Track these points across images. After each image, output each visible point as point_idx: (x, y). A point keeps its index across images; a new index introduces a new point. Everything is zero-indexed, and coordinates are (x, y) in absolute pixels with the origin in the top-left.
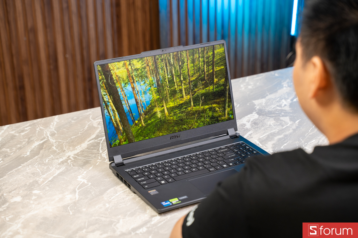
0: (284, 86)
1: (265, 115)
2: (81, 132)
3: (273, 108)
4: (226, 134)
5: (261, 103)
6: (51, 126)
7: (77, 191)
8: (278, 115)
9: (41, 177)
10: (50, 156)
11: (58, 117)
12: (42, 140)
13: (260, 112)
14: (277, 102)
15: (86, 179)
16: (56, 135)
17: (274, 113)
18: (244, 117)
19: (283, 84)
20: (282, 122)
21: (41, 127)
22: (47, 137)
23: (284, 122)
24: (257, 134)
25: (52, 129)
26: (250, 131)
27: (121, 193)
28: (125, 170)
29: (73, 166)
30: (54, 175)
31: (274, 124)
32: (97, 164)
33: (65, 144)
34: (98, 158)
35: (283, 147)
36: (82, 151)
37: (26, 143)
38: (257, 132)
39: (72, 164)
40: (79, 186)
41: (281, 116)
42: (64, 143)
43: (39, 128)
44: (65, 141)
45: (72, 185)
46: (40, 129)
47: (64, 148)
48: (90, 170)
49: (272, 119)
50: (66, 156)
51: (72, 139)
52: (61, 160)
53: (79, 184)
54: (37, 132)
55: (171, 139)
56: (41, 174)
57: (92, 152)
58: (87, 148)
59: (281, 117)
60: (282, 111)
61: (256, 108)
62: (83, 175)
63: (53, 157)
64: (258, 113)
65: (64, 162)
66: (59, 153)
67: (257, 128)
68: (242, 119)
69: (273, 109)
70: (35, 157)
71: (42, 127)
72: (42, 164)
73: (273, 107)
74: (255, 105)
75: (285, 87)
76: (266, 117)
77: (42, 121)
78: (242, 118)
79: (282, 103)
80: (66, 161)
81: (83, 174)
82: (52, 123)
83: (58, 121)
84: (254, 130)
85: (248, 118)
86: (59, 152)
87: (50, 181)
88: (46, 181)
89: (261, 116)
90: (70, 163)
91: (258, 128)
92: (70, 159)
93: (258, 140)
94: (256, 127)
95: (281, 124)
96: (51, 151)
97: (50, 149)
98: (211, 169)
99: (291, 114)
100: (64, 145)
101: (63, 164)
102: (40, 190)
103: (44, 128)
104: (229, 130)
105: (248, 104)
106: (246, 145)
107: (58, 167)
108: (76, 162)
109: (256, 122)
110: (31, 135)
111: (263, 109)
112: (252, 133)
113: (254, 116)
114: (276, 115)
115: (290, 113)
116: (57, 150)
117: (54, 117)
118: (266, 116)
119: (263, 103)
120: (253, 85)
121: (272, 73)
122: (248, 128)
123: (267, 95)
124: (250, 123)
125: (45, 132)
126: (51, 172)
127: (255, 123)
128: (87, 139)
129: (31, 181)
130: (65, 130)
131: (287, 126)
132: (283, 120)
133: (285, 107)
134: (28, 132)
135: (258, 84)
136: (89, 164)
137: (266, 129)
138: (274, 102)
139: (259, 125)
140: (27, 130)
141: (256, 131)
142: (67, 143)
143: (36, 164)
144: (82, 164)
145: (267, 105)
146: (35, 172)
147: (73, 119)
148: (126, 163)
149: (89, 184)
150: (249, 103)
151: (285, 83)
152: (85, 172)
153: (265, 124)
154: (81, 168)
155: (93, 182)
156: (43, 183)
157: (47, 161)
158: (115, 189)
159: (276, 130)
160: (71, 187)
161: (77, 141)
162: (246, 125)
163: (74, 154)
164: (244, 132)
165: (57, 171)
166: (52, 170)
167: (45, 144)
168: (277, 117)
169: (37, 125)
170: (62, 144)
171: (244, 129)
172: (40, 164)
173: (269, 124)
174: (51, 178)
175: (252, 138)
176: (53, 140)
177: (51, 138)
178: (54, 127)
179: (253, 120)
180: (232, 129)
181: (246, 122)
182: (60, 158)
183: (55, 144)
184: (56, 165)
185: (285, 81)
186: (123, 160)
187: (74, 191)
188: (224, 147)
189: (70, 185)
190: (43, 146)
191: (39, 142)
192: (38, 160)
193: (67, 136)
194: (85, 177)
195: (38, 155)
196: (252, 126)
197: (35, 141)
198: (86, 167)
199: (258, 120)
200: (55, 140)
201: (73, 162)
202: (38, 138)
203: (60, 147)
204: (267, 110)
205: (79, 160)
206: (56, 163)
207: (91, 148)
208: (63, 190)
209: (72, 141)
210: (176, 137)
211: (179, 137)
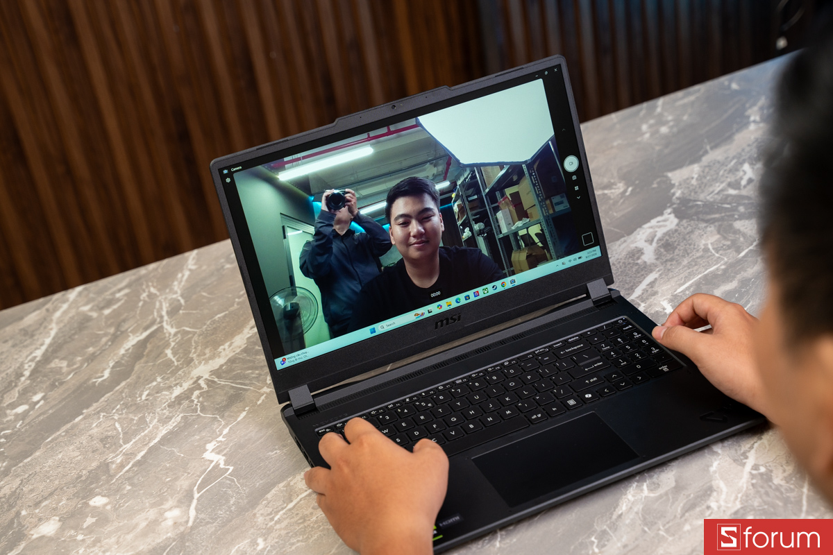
0: (752, 118)
1: (695, 217)
2: (241, 300)
3: (718, 193)
4: (585, 295)
5: (688, 179)
6: (176, 283)
7: (196, 496)
8: (728, 214)
9: (121, 450)
10: (155, 380)
11: (197, 254)
12: (146, 329)
13: (683, 208)
14: (730, 171)
15: (225, 452)
16: (181, 312)
17: (719, 210)
18: (640, 227)
19: (749, 112)
20: (737, 236)
21: (153, 290)
22: (158, 320)
23: (742, 236)
24: (669, 280)
25: (176, 293)
26: (651, 271)
27: (301, 500)
28: (316, 430)
29: (203, 409)
30: (152, 444)
31: (715, 246)
32: (259, 403)
33: (196, 338)
34: (266, 380)
36: (232, 361)
37: (108, 341)
38: (670, 274)
39: (202, 403)
40: (203, 479)
41: (736, 216)
42: (194, 335)
43: (147, 290)
44: (198, 330)
45: (189, 473)
46: (151, 296)
47: (190, 352)
48: (238, 423)
49: (712, 229)
50: (191, 379)
51: (214, 323)
52: (177, 391)
53: (206, 470)
54: (141, 304)
55: (436, 328)
56: (121, 442)
57: (254, 362)
58: (245, 350)
59: (736, 220)
60: (739, 199)
61: (674, 194)
62: (220, 438)
63: (160, 382)
64: (679, 214)
65: (183, 399)
66: (178, 369)
67: (672, 260)
68: (635, 233)
69: (716, 196)
70: (118, 384)
71: (154, 287)
72: (131, 405)
73: (716, 192)
74: (673, 186)
75: (754, 121)
76: (696, 222)
77: (160, 270)
78: (635, 230)
79: (741, 173)
80: (187, 396)
81: (220, 435)
82: (180, 275)
83: (193, 267)
84: (662, 267)
85: (651, 230)
86: (178, 366)
87: (139, 463)
88: (129, 463)
89: (684, 221)
90: (195, 402)
91: (674, 262)
92: (199, 388)
93: (671, 301)
94: (669, 257)
95: (734, 242)
96: (159, 364)
97: (158, 356)
98: (535, 417)
100: (193, 344)
101: (180, 404)
102: (108, 496)
103: (159, 290)
104: (590, 286)
105: (655, 185)
106: (633, 326)
107: (165, 416)
108: (210, 396)
109: (670, 240)
110: (126, 314)
111: (693, 196)
112: (656, 279)
113: (667, 222)
114: (723, 215)
116: (174, 359)
117: (187, 254)
118: (698, 219)
119: (693, 178)
120: (671, 124)
121: (724, 80)
122: (649, 262)
123: (706, 152)
124: (654, 244)
125: (158, 304)
126: (146, 432)
127: (667, 246)
129: (94, 464)
130: (204, 294)
131: (751, 251)
132: (742, 229)
133: (747, 187)
134: (119, 307)
135: (685, 118)
136: (241, 401)
137: (693, 263)
138: (721, 173)
139: (677, 252)
140: (119, 300)
141: (669, 270)
142: (201, 337)
143: (118, 407)
144: (224, 403)
145: (702, 183)
146: (109, 434)
148: (322, 406)
149: (229, 469)
150: (659, 180)
151: (756, 108)
152: (226, 431)
153: (692, 246)
154: (218, 417)
155: (240, 465)
156: (120, 472)
157: (144, 397)
158: (289, 484)
159: (719, 265)
160: (183, 483)
161: (225, 327)
162: (642, 253)
163: (211, 372)
164: (636, 277)
165: (161, 428)
166: (149, 427)
167: (151, 340)
168: (725, 223)
169: (145, 283)
170: (190, 340)
171: (637, 267)
172: (126, 406)
173: (704, 245)
174: (142, 453)
175: (653, 297)
176: (172, 327)
177: (169, 320)
178: (181, 286)
179: (664, 234)
180: (598, 281)
181: (646, 241)
182: (177, 384)
183: (173, 341)
184: (162, 410)
185: (754, 104)
186: (312, 396)
187: (189, 496)
188: (576, 336)
189: (183, 475)
190: (146, 347)
191: (137, 336)
192: (124, 394)
193: (206, 311)
194: (223, 447)
195: (128, 378)
196: (659, 256)
197: (130, 334)
198: (231, 412)
199: (677, 234)
200: (177, 328)
201: (203, 397)
202: (139, 322)
203: (183, 348)
204: (701, 201)
205: (218, 390)
206: (165, 401)
207: (254, 348)
208: (162, 491)
209: (214, 328)
210: (450, 321)
211: (459, 320)
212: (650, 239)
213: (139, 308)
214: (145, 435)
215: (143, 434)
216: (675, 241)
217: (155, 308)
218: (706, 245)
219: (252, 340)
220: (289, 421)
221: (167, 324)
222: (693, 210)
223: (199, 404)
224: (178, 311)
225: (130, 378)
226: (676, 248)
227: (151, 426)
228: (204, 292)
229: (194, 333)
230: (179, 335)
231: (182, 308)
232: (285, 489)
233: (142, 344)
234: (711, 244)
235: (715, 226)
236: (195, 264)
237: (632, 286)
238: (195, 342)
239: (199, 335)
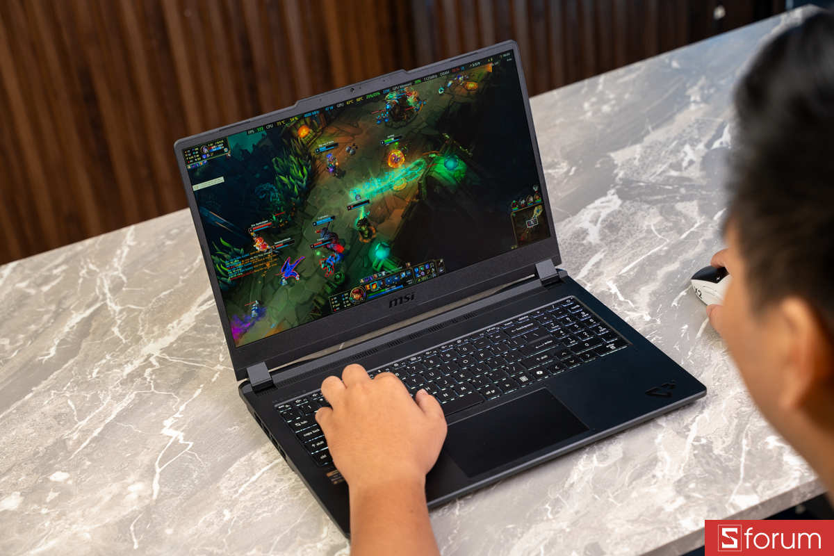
0: (692, 98)
1: (638, 198)
2: (185, 277)
3: (660, 174)
4: (533, 275)
5: (630, 159)
6: (115, 260)
7: (158, 470)
8: (670, 195)
9: (76, 426)
10: (104, 357)
11: (135, 230)
12: (89, 306)
13: (626, 189)
14: (672, 152)
15: (183, 428)
16: (124, 289)
17: (661, 191)
18: (585, 207)
19: (689, 92)
20: (679, 218)
21: (92, 267)
22: (101, 297)
23: (685, 217)
24: (613, 260)
25: (117, 270)
26: (596, 252)
27: (263, 474)
28: (276, 406)
29: (157, 387)
30: (107, 421)
31: (658, 228)
32: (213, 380)
33: (142, 316)
34: (219, 357)
35: (678, 303)
36: (182, 339)
37: (51, 318)
38: (615, 255)
39: (155, 381)
40: (163, 454)
41: (678, 198)
42: (140, 313)
43: (85, 267)
44: (143, 308)
45: (148, 449)
46: (90, 272)
47: (138, 330)
48: (194, 400)
49: (654, 210)
50: (142, 356)
51: (160, 301)
52: (129, 369)
53: (165, 446)
54: (81, 281)
55: (390, 306)
56: (76, 419)
57: (205, 340)
58: (195, 328)
59: (678, 201)
60: (681, 180)
61: (617, 175)
62: (177, 415)
63: (110, 360)
64: (623, 195)
65: (135, 377)
66: (127, 347)
67: (616, 241)
68: (580, 213)
69: (658, 178)
70: (67, 362)
71: (93, 264)
72: (82, 383)
73: (658, 173)
74: (616, 166)
75: (695, 102)
76: (639, 204)
77: (97, 246)
78: (580, 210)
79: (682, 155)
80: (139, 373)
81: (177, 411)
82: (119, 252)
83: (133, 244)
84: (607, 248)
85: (595, 211)
86: (126, 344)
87: (96, 440)
88: (86, 440)
89: (628, 202)
90: (148, 380)
91: (618, 243)
92: (151, 365)
93: (616, 281)
94: (613, 237)
95: (676, 224)
96: (107, 342)
97: (105, 333)
98: (489, 393)
99: (704, 192)
100: (140, 322)
101: (132, 381)
102: (68, 472)
103: (98, 267)
104: (538, 266)
105: (598, 166)
106: (581, 306)
107: (118, 394)
108: (163, 374)
109: (614, 221)
110: (66, 292)
111: (635, 177)
112: (601, 260)
113: (611, 203)
114: (665, 196)
115: (702, 187)
116: (121, 337)
117: (124, 230)
118: (641, 201)
119: (635, 159)
120: (613, 102)
121: (664, 57)
122: (593, 243)
123: (648, 133)
124: (599, 225)
125: (98, 281)
126: (100, 409)
127: (611, 227)
128: (196, 298)
129: (51, 441)
130: (147, 271)
131: (692, 232)
132: (684, 211)
133: (691, 169)
134: (58, 284)
135: (627, 96)
136: (195, 379)
137: (637, 245)
138: (663, 154)
139: (621, 233)
140: (56, 277)
141: (613, 251)
142: (148, 315)
143: (69, 384)
144: (178, 381)
145: (644, 164)
146: (63, 411)
147: (169, 236)
148: (279, 383)
149: (189, 444)
150: (601, 160)
151: (696, 88)
152: (182, 408)
153: (635, 228)
154: (173, 394)
155: (199, 440)
156: (78, 448)
157: (94, 375)
158: (250, 458)
159: (662, 246)
160: (144, 458)
161: (172, 305)
162: (587, 234)
163: (161, 349)
164: (582, 258)
165: (116, 405)
166: (103, 404)
167: (96, 318)
168: (667, 204)
169: (82, 259)
170: (136, 318)
171: (582, 247)
172: (77, 383)
173: (647, 226)
174: (99, 430)
175: (599, 278)
176: (116, 304)
177: (112, 298)
178: (121, 263)
179: (608, 215)
180: (546, 261)
181: (590, 222)
182: (128, 362)
183: (119, 319)
184: (115, 387)
185: (694, 84)
186: (270, 373)
187: (151, 471)
188: (526, 315)
189: (143, 451)
190: (91, 325)
191: (81, 314)
192: (73, 372)
193: (150, 289)
194: (181, 423)
195: (76, 356)
196: (603, 237)
197: (73, 312)
198: (186, 389)
199: (620, 214)
200: (121, 306)
201: (156, 375)
202: (81, 300)
203: (130, 325)
204: (644, 182)
205: (170, 368)
206: (116, 378)
207: (203, 326)
208: (123, 466)
209: (160, 306)
210: (404, 300)
211: (412, 299)
212: (595, 220)
213: (80, 286)
214: (100, 412)
215: (97, 411)
216: (619, 222)
217: (96, 285)
218: (649, 226)
219: (201, 318)
220: (247, 397)
221: (111, 301)
222: (636, 191)
223: (152, 382)
224: (121, 288)
225: (78, 356)
226: (620, 229)
227: (105, 403)
228: (147, 269)
229: (140, 311)
230: (125, 313)
231: (125, 285)
232: (247, 463)
233: (87, 321)
234: (654, 225)
235: (657, 208)
236: (134, 240)
237: (578, 266)
238: (142, 320)
239: (146, 313)
